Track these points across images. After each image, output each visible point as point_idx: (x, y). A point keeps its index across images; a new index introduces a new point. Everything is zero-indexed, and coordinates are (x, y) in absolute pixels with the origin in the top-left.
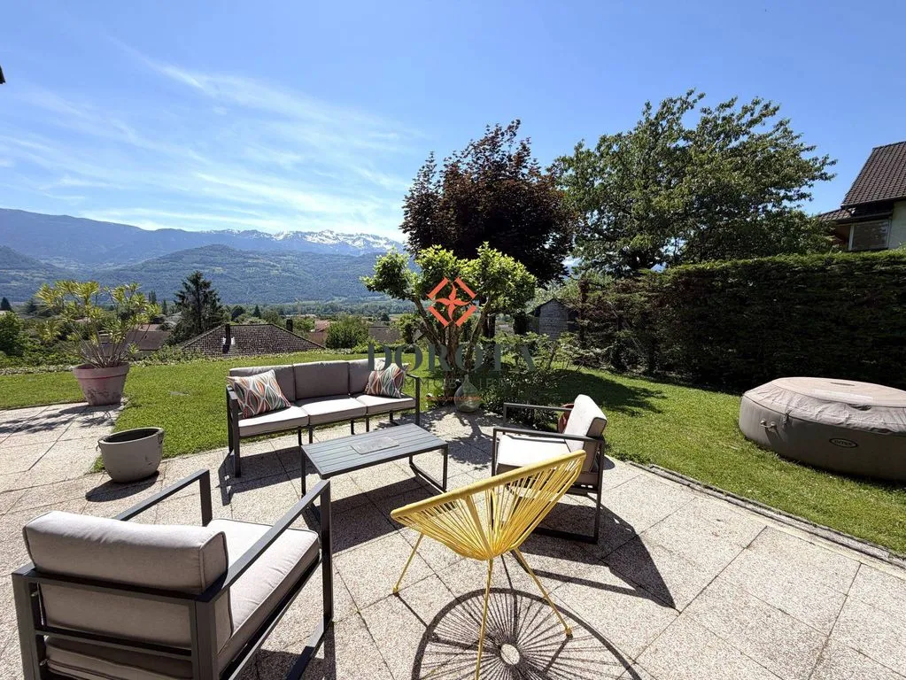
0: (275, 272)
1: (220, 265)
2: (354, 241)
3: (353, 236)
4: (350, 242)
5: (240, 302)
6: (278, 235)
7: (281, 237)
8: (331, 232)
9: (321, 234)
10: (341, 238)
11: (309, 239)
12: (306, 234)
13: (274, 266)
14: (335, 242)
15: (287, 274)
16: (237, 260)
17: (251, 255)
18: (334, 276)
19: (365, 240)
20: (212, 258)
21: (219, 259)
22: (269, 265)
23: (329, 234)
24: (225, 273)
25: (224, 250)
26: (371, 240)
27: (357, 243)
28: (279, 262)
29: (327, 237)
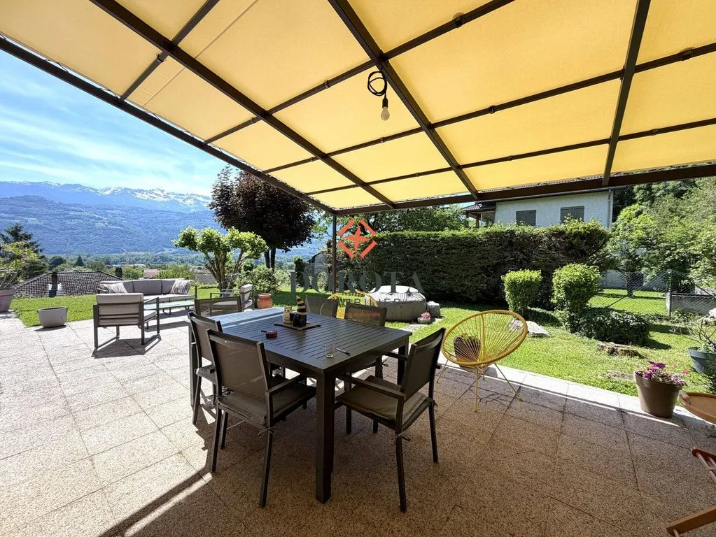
0: (99, 224)
1: (35, 215)
2: (185, 200)
3: (183, 195)
4: (181, 201)
5: (58, 252)
6: (105, 190)
7: (108, 193)
8: (162, 191)
9: (151, 192)
10: (172, 197)
11: (139, 195)
12: (136, 191)
13: (100, 219)
14: (166, 200)
15: (115, 227)
16: (56, 212)
17: (73, 208)
18: (164, 230)
19: (195, 199)
20: (25, 209)
21: (34, 209)
22: (93, 218)
23: (159, 193)
24: (40, 224)
25: (41, 201)
26: (201, 199)
27: (188, 202)
28: (106, 215)
29: (157, 194)
